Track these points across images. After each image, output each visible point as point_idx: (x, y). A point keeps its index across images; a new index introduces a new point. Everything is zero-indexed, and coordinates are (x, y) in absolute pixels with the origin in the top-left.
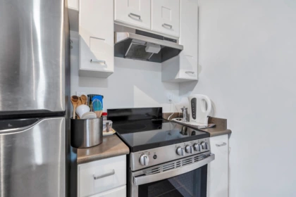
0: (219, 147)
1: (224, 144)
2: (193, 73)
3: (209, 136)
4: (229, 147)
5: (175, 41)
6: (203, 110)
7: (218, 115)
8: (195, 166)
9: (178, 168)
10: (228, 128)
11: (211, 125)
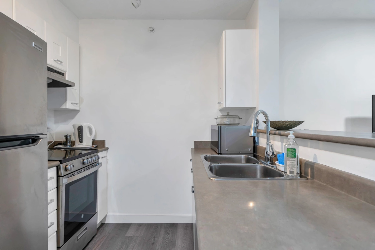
0: (103, 159)
1: (105, 157)
2: (77, 104)
3: (98, 152)
4: (107, 159)
5: (62, 74)
6: (89, 135)
7: (98, 139)
8: (92, 170)
9: (84, 172)
10: (106, 146)
11: (95, 146)
